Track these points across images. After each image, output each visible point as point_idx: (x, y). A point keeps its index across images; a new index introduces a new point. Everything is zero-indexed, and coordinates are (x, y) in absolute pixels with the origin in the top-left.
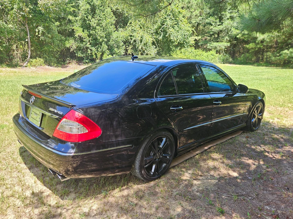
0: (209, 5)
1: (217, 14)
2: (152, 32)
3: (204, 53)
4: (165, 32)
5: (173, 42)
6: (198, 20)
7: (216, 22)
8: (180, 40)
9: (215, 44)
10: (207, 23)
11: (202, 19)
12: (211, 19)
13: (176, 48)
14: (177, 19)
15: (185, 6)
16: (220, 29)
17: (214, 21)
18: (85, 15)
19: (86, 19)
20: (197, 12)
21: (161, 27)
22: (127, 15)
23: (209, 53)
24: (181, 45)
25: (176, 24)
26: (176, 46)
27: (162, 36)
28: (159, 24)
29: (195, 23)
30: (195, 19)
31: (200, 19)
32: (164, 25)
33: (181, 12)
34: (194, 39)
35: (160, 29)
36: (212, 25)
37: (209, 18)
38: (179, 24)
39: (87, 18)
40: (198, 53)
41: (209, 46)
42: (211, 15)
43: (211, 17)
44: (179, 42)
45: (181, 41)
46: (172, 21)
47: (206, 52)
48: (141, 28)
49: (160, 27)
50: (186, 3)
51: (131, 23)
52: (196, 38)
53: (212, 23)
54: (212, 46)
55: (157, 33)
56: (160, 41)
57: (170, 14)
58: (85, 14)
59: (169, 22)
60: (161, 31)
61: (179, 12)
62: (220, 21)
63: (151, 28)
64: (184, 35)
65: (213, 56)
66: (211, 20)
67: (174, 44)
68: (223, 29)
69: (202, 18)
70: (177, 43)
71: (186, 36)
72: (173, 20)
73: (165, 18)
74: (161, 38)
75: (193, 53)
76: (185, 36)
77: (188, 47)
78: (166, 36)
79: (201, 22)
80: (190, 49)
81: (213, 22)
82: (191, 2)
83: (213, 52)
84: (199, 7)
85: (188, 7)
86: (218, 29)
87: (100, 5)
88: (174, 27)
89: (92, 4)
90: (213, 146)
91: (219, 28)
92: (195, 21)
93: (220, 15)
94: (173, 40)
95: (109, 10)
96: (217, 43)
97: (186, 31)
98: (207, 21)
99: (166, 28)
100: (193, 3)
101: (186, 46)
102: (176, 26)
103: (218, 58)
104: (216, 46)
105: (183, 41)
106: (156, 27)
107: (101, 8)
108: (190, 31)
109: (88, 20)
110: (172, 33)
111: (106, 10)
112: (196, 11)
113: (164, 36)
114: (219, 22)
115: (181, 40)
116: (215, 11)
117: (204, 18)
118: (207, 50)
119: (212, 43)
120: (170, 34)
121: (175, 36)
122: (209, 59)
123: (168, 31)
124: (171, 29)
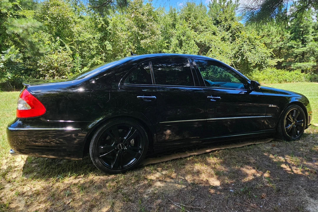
0: (289, 32)
1: (299, 38)
2: (231, 56)
3: (288, 73)
4: (243, 55)
5: (251, 64)
6: (279, 44)
7: (298, 45)
8: (257, 62)
9: (299, 64)
10: (289, 47)
11: (283, 44)
12: (293, 43)
13: (254, 68)
14: (254, 44)
15: (265, 34)
16: (304, 51)
17: (296, 44)
18: (175, 48)
19: (175, 50)
20: (278, 38)
21: (239, 52)
22: (209, 45)
23: (292, 72)
24: (260, 66)
25: (253, 48)
26: (255, 67)
27: (240, 59)
28: (237, 49)
29: (277, 47)
30: (276, 44)
31: (281, 43)
32: (241, 50)
33: (257, 38)
34: (277, 61)
35: (238, 54)
36: (294, 48)
37: (290, 42)
38: (255, 49)
39: (176, 50)
40: (280, 73)
41: (293, 66)
42: (292, 39)
43: (292, 41)
44: (256, 64)
45: (258, 62)
46: (249, 46)
47: (289, 72)
48: (220, 54)
49: (238, 52)
50: (266, 32)
51: (211, 51)
52: (279, 60)
53: (294, 46)
54: (296, 66)
55: (235, 57)
56: (239, 63)
57: (246, 40)
58: (175, 47)
59: (246, 47)
60: (239, 54)
61: (255, 38)
62: (303, 43)
63: (229, 54)
64: (261, 57)
65: (297, 75)
66: (292, 43)
67: (252, 65)
68: (307, 50)
69: (284, 43)
70: (254, 64)
71: (264, 57)
72: (249, 45)
73: (243, 44)
74: (239, 61)
75: (275, 73)
76: (262, 57)
77: (266, 67)
78: (243, 59)
79: (282, 46)
80: (269, 70)
81: (295, 45)
82: (271, 30)
83: (299, 72)
84: (280, 34)
85: (268, 35)
86: (301, 51)
87: (186, 40)
88: (252, 51)
89: (179, 39)
90: (219, 150)
91: (302, 50)
92: (276, 46)
93: (302, 38)
94: (250, 62)
95: (193, 42)
96: (302, 63)
97: (263, 54)
98: (288, 44)
99: (243, 52)
100: (273, 31)
101: (264, 67)
102: (252, 50)
103: (303, 77)
104: (301, 66)
105: (260, 62)
106: (234, 52)
107: (186, 42)
108: (268, 53)
109: (177, 51)
110: (249, 56)
111: (191, 43)
112: (277, 37)
113: (242, 59)
114: (302, 45)
115: (258, 61)
116: (295, 35)
117: (286, 42)
118: (290, 70)
119: (297, 63)
120: (247, 57)
121: (253, 58)
122: (293, 78)
123: (245, 54)
124: (248, 53)
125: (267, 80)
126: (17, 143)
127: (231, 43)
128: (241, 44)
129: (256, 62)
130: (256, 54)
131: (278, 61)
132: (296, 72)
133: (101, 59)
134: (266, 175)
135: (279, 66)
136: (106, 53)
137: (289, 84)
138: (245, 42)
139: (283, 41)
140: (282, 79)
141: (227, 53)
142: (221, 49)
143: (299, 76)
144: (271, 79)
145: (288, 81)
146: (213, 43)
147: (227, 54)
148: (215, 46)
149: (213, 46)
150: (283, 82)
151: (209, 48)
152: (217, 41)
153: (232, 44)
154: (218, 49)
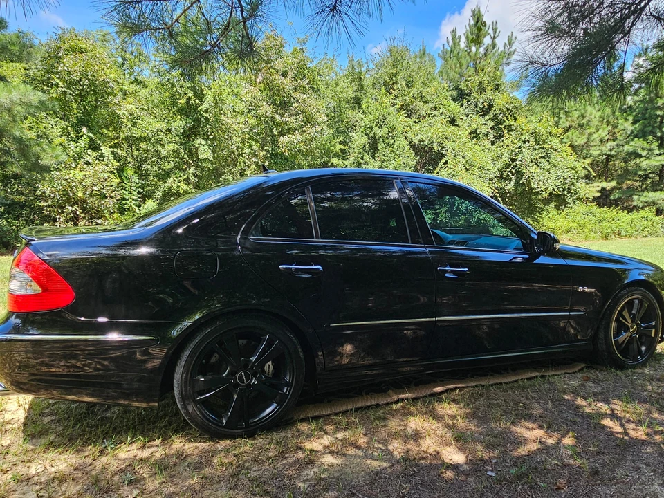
0: (631, 118)
1: (653, 133)
2: (490, 175)
3: (624, 216)
4: (519, 174)
5: (538, 193)
6: (606, 148)
7: (650, 150)
8: (553, 189)
9: (651, 196)
10: (630, 154)
11: (615, 147)
12: (638, 144)
13: (545, 205)
14: (546, 146)
15: (573, 124)
17: (645, 147)
18: (360, 156)
19: (361, 161)
20: (603, 133)
21: (510, 165)
22: (440, 148)
23: (635, 215)
24: (559, 200)
25: (544, 157)
26: (547, 201)
27: (512, 183)
28: (505, 159)
29: (600, 155)
30: (598, 148)
31: (611, 146)
32: (516, 160)
33: (554, 132)
34: (599, 188)
35: (508, 170)
36: (640, 156)
37: (632, 143)
38: (550, 158)
39: (363, 160)
40: (606, 216)
41: (636, 200)
42: (636, 136)
43: (636, 139)
44: (551, 193)
45: (556, 190)
46: (535, 152)
47: (628, 214)
48: (467, 170)
49: (508, 166)
50: (575, 119)
51: (446, 163)
52: (604, 184)
53: (640, 152)
54: (645, 199)
55: (501, 178)
56: (510, 192)
57: (527, 138)
58: (360, 153)
59: (527, 154)
60: (511, 172)
61: (550, 133)
62: (661, 146)
63: (488, 170)
64: (562, 178)
65: (646, 222)
66: (636, 145)
67: (540, 197)
69: (617, 145)
70: (546, 195)
71: (569, 179)
72: (535, 150)
73: (519, 148)
74: (510, 186)
75: (595, 216)
76: (565, 179)
77: (574, 203)
78: (521, 182)
79: (613, 153)
80: (580, 208)
81: (643, 149)
82: (588, 115)
83: (649, 213)
84: (608, 123)
85: (581, 126)
86: (658, 164)
87: (387, 136)
88: (540, 163)
89: (371, 135)
91: (660, 161)
92: (599, 152)
93: (659, 134)
94: (538, 190)
95: (402, 142)
96: (658, 193)
97: (568, 170)
98: (627, 148)
99: (521, 165)
100: (593, 116)
101: (569, 201)
102: (543, 160)
103: (660, 225)
104: (656, 199)
105: (561, 189)
106: (499, 166)
107: (387, 141)
108: (578, 169)
109: (364, 164)
110: (535, 175)
111: (397, 143)
112: (600, 131)
113: (517, 183)
114: (659, 149)
115: (555, 188)
116: (645, 126)
117: (621, 143)
118: (630, 210)
119: (645, 193)
120: (529, 177)
121: (543, 180)
122: (637, 228)
123: (525, 171)
124: (533, 169)
125: (575, 232)
126: (10, 368)
127: (493, 143)
128: (516, 146)
129: (550, 189)
130: (551, 171)
131: (602, 188)
132: (642, 213)
133: (187, 181)
134: (568, 441)
135: (604, 199)
136: (197, 167)
137: (626, 241)
138: (524, 143)
139: (614, 140)
140: (609, 231)
141: (484, 169)
142: (467, 158)
143: (650, 223)
144: (585, 230)
145: (623, 234)
146: (450, 144)
147: (484, 171)
148: (454, 150)
149: (450, 150)
150: (613, 236)
151: (440, 155)
152: (459, 140)
153: (494, 147)
154: (461, 159)
